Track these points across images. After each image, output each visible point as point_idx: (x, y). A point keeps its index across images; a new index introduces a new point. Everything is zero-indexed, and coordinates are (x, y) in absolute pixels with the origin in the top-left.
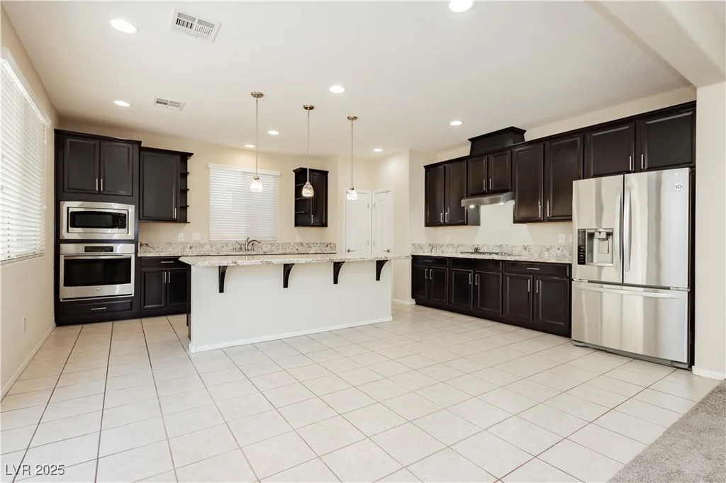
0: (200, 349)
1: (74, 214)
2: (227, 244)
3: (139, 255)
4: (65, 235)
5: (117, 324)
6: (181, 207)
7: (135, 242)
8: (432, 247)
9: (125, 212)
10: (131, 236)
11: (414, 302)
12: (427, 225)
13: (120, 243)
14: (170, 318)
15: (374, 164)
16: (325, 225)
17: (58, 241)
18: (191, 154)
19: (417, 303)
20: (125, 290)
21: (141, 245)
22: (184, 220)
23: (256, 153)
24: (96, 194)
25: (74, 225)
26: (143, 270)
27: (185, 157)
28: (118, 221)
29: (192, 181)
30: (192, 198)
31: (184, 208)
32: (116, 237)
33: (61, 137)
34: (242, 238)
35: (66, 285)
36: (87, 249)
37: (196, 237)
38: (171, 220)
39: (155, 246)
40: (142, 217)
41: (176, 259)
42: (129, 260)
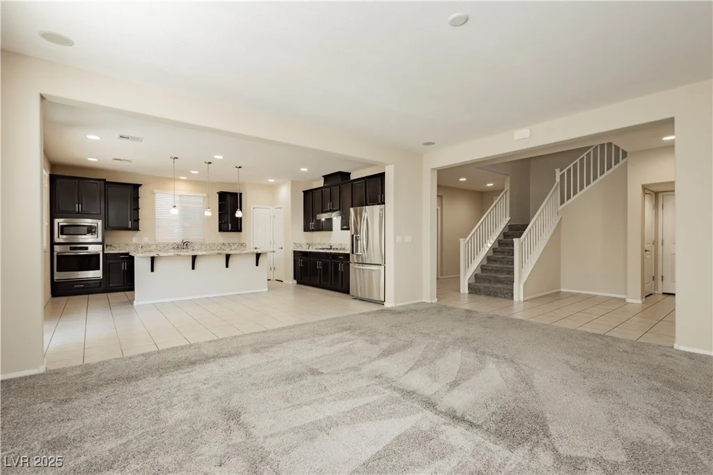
0: (139, 303)
1: (62, 227)
2: (168, 245)
3: (105, 252)
4: (57, 240)
5: (90, 296)
6: (135, 220)
7: (102, 243)
8: (309, 245)
9: (96, 225)
10: (100, 239)
11: (295, 282)
12: (304, 231)
13: (92, 244)
14: (126, 293)
15: (273, 189)
16: (241, 231)
17: (53, 243)
18: (140, 185)
19: (298, 283)
20: (96, 274)
21: (107, 246)
22: (137, 229)
23: (188, 181)
24: (76, 213)
25: (62, 234)
26: (109, 262)
27: (137, 187)
28: (91, 230)
29: (142, 202)
30: (143, 214)
31: (137, 220)
32: (90, 241)
33: (53, 179)
34: (179, 240)
35: (58, 271)
36: (71, 249)
37: (146, 240)
38: (127, 229)
39: (116, 246)
40: (106, 228)
41: (127, 254)
42: (99, 255)
